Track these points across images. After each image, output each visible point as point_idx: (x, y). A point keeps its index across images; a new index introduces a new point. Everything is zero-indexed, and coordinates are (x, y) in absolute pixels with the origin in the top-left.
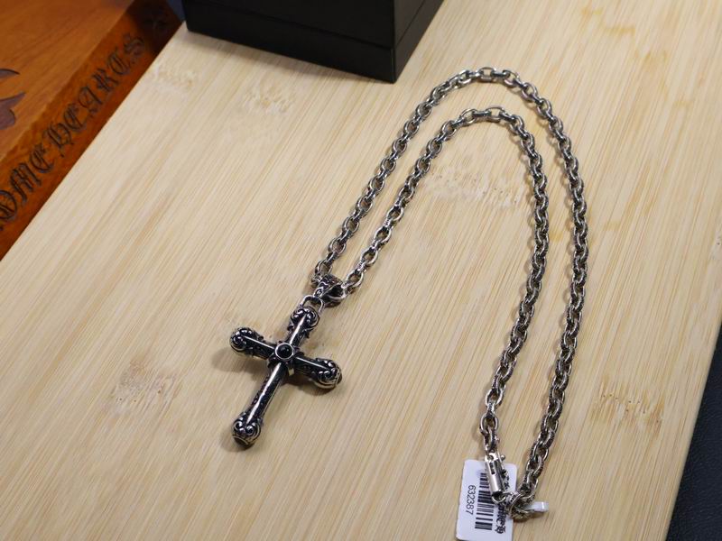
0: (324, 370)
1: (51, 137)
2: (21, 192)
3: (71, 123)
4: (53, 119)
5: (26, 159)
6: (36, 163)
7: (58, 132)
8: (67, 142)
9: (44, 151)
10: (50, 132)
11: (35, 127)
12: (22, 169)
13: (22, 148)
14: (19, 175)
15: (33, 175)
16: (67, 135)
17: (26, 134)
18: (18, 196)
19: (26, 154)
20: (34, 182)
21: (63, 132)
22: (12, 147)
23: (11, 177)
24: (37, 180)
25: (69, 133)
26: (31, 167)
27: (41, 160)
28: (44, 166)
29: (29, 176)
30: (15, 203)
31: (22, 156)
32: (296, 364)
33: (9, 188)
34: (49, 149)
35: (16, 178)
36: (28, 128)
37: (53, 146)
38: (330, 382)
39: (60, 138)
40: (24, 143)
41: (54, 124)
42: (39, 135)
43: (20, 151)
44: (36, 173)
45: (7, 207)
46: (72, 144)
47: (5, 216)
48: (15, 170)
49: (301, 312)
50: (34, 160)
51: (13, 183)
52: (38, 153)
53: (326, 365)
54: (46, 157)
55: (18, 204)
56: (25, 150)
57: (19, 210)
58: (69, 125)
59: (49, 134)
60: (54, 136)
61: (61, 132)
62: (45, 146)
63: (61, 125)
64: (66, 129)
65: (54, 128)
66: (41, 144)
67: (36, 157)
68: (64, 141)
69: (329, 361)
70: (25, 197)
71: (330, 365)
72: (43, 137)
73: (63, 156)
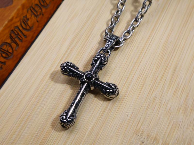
0: (109, 90)
1: (32, 11)
2: (16, 43)
3: (42, 4)
4: (33, 2)
5: (18, 24)
6: (24, 26)
7: (36, 9)
8: (40, 14)
9: (28, 19)
10: (31, 9)
11: (23, 6)
12: (16, 29)
13: (16, 18)
14: (14, 33)
15: (22, 33)
16: (40, 10)
17: (18, 10)
18: (14, 45)
19: (19, 21)
20: (23, 37)
21: (39, 8)
22: (10, 18)
23: (10, 35)
24: (24, 35)
25: (41, 9)
26: (21, 28)
27: (26, 24)
28: (28, 27)
29: (20, 33)
30: (12, 48)
31: (16, 23)
32: (95, 84)
33: (9, 41)
34: (30, 18)
35: (13, 35)
36: (19, 7)
37: (33, 16)
38: (113, 96)
39: (37, 12)
40: (18, 15)
41: (34, 4)
42: (25, 11)
43: (14, 20)
44: (24, 31)
45: (7, 51)
46: (43, 15)
47: (7, 56)
48: (12, 30)
49: (99, 56)
50: (23, 24)
51: (11, 38)
52: (25, 21)
53: (111, 87)
54: (29, 23)
55: (14, 49)
56: (18, 19)
57: (15, 53)
58: (41, 4)
59: (31, 10)
60: (33, 11)
61: (37, 9)
62: (28, 16)
63: (37, 5)
64: (40, 7)
65: (34, 7)
66: (26, 15)
67: (24, 22)
68: (38, 13)
69: (113, 85)
70: (17, 45)
71: (113, 87)
72: (28, 11)
73: (38, 22)
